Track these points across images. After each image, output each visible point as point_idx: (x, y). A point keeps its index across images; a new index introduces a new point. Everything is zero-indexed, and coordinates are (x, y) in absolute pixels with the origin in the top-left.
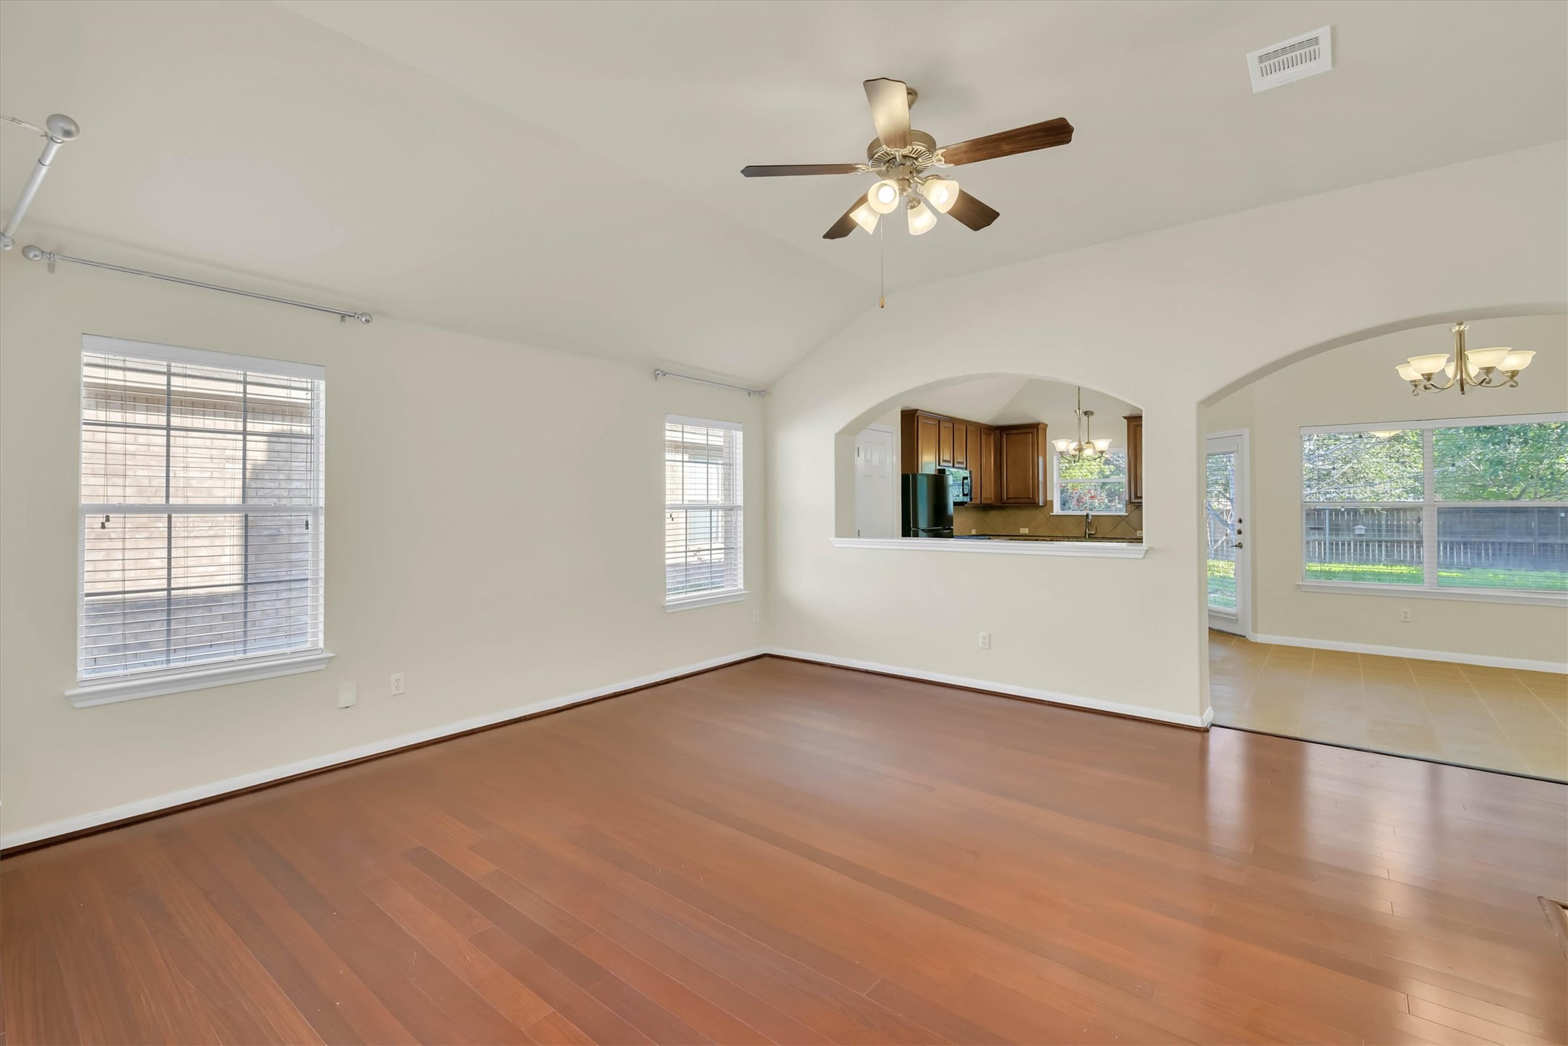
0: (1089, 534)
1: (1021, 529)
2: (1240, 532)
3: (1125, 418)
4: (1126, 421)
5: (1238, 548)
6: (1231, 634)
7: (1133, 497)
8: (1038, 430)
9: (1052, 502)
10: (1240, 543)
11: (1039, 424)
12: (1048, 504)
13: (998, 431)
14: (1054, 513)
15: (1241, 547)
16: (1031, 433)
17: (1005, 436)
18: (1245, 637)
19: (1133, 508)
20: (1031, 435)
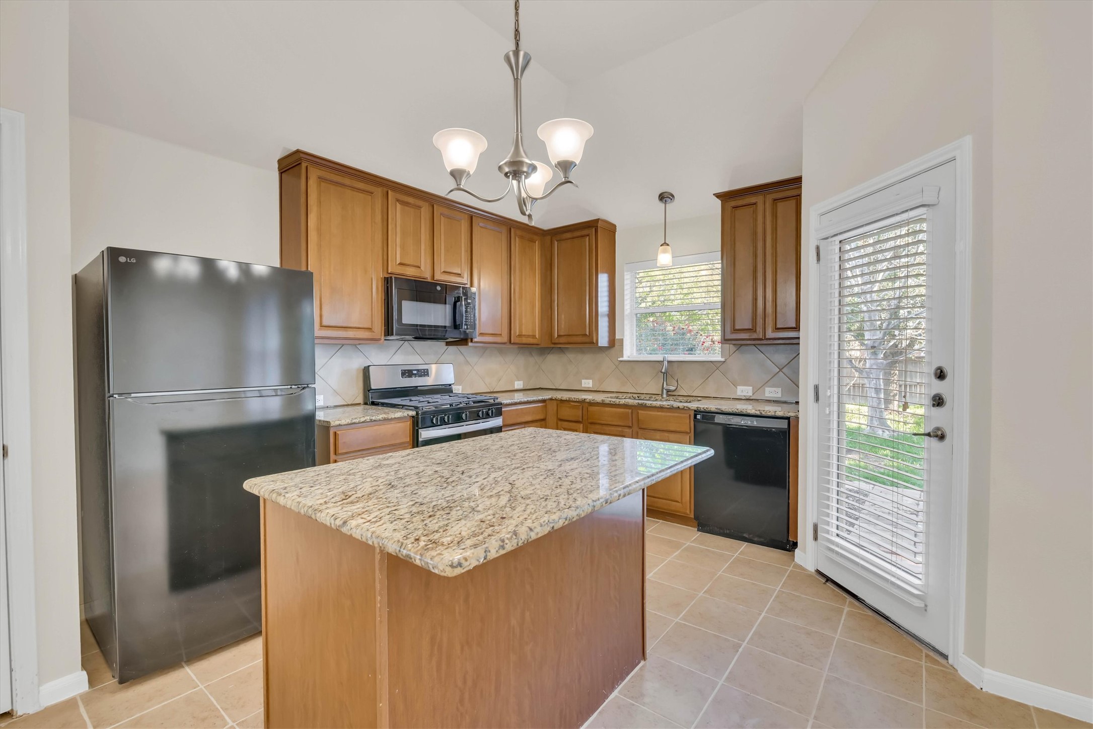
0: (668, 391)
1: (583, 381)
2: (938, 401)
3: (718, 196)
4: (718, 202)
5: (934, 442)
6: (908, 633)
7: (728, 329)
8: (596, 231)
9: (622, 340)
10: (938, 429)
11: (597, 220)
12: (617, 344)
13: (549, 238)
14: (625, 358)
15: (942, 437)
16: (588, 235)
17: (556, 243)
18: (946, 657)
19: (733, 348)
20: (587, 238)
